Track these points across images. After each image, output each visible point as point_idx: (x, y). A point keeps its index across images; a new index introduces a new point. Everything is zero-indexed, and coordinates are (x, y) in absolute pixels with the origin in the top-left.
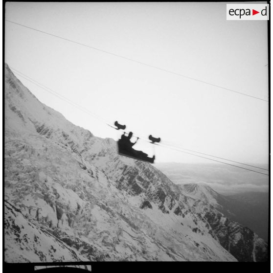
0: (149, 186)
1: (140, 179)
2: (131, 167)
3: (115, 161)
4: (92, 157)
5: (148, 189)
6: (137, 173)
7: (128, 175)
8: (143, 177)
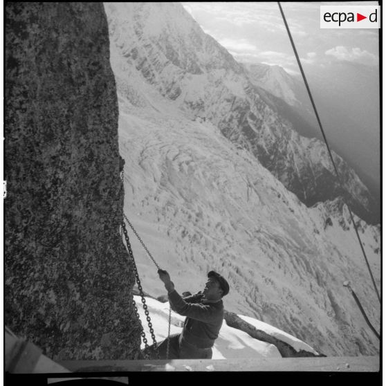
0: (262, 126)
1: (252, 117)
2: (241, 99)
3: (217, 87)
4: (182, 74)
5: (261, 132)
6: (248, 108)
7: (237, 111)
8: (255, 114)
